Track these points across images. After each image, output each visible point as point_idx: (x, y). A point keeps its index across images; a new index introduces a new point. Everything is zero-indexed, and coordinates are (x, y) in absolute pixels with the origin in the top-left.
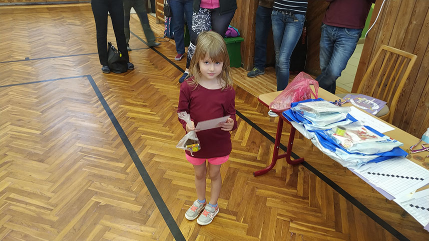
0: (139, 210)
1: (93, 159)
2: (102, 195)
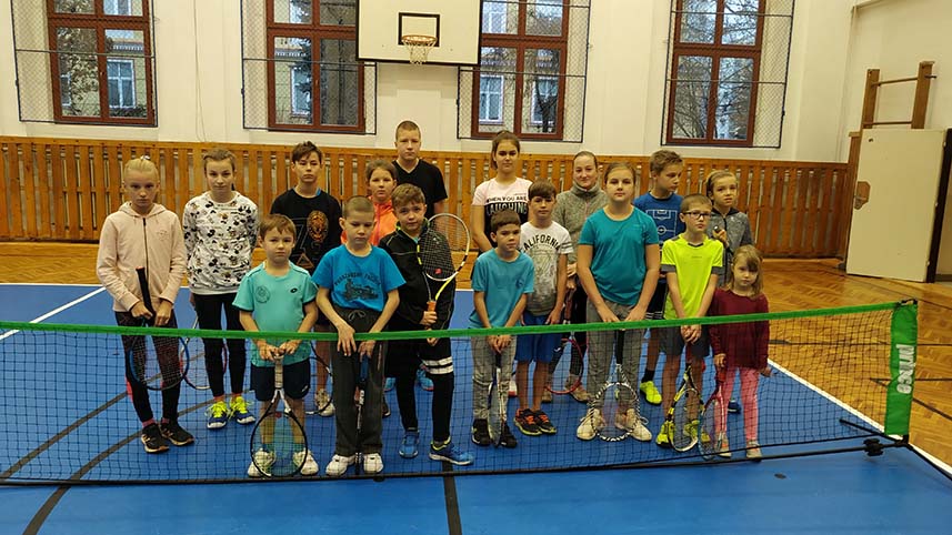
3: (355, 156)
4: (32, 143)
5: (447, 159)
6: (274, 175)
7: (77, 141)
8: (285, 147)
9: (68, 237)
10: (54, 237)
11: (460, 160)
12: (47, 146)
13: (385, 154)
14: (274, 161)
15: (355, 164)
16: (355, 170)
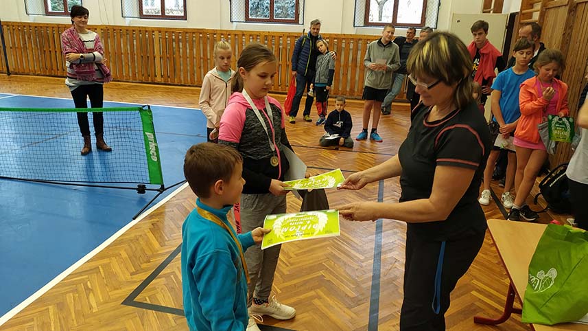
0: (352, 296)
1: (340, 243)
2: (331, 272)
3: (173, 32)
4: (29, 25)
5: (222, 34)
6: (135, 43)
7: (47, 24)
8: (139, 27)
9: (48, 74)
10: (42, 74)
11: (229, 35)
12: (36, 27)
13: (188, 31)
14: (134, 35)
15: (174, 37)
16: (173, 40)
